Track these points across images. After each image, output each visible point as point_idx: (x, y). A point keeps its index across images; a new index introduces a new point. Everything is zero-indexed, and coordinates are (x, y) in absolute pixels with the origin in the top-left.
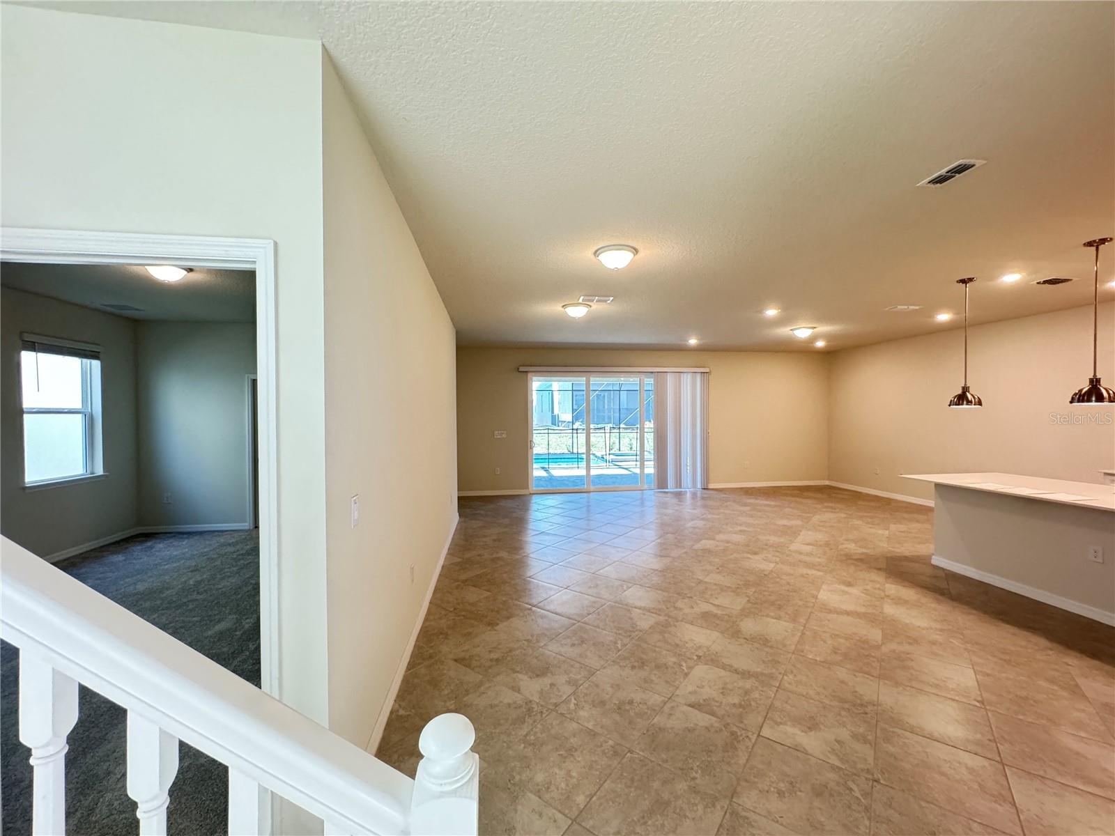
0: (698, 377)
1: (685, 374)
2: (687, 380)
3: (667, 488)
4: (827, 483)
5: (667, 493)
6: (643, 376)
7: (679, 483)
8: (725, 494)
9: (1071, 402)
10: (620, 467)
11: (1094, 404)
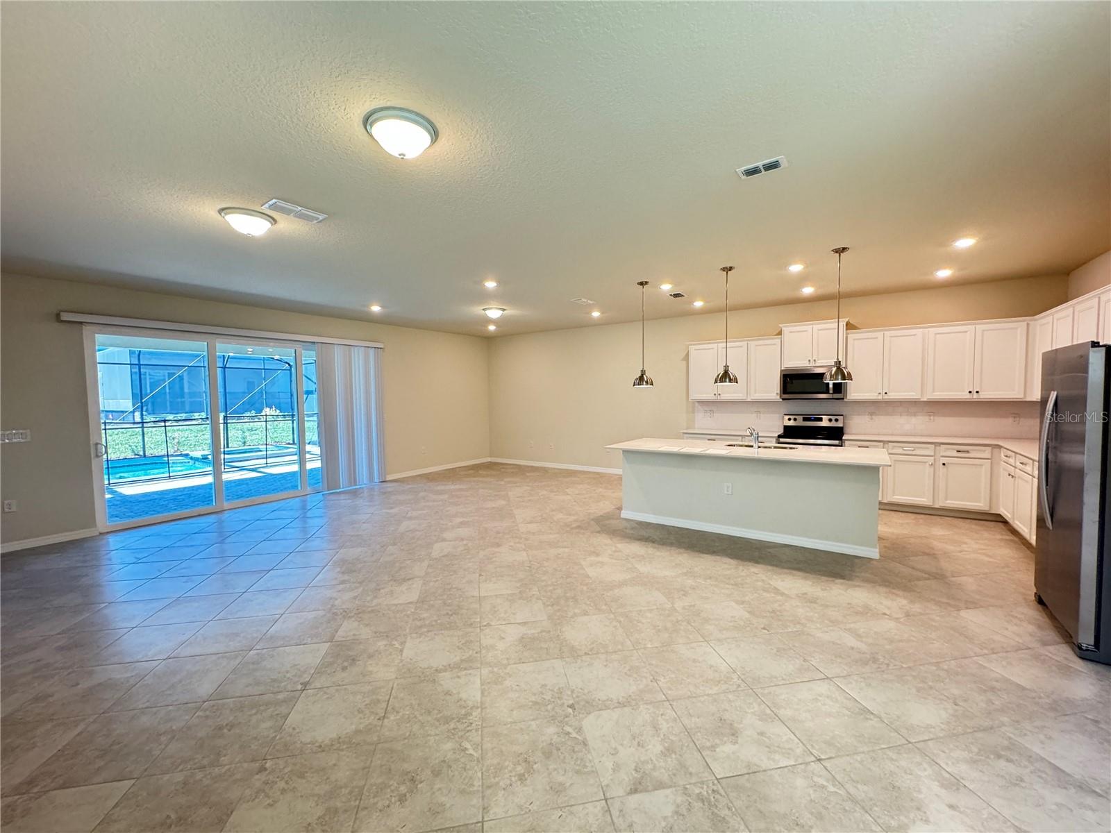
0: (372, 352)
1: (356, 348)
2: (358, 356)
3: (340, 488)
4: (489, 459)
5: (340, 493)
6: (299, 347)
7: (353, 480)
8: (409, 484)
9: (716, 382)
10: (242, 469)
11: (728, 384)
